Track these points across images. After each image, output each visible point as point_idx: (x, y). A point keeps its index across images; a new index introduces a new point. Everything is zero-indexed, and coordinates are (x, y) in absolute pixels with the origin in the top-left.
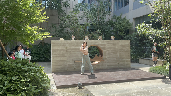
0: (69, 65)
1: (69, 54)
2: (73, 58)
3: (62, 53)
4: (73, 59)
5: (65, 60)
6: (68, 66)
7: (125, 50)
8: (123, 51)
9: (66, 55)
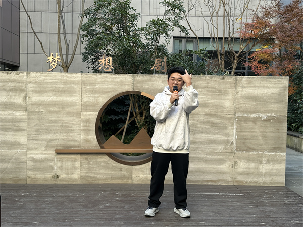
0: (34, 161)
1: (37, 121)
2: (49, 137)
3: (10, 117)
4: (50, 141)
5: (19, 144)
6: (30, 164)
7: (264, 116)
8: (255, 120)
9: (23, 125)
